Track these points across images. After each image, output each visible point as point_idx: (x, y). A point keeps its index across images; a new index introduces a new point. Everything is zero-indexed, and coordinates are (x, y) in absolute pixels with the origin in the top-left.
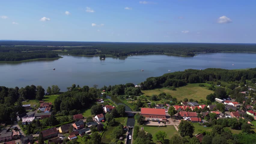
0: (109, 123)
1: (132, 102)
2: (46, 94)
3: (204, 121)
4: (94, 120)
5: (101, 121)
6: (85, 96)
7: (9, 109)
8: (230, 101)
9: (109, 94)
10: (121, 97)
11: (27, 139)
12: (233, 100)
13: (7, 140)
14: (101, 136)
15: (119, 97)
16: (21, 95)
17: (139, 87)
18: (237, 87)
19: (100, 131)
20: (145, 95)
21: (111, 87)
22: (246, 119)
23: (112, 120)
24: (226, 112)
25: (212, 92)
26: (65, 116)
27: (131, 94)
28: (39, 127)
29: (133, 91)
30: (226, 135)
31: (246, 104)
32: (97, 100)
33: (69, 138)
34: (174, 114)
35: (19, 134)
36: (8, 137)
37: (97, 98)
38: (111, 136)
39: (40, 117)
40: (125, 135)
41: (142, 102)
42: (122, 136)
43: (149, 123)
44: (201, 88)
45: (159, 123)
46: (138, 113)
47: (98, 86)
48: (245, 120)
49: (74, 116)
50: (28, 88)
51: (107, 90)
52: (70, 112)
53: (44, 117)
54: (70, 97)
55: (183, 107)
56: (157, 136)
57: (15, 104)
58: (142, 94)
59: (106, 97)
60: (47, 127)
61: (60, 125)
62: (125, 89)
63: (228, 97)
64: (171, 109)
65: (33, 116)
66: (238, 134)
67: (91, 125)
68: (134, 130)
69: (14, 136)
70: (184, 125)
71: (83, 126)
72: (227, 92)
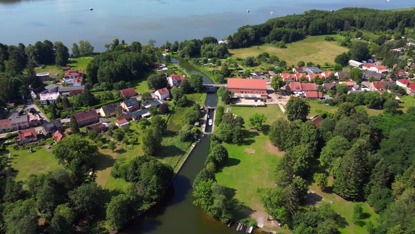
0: (177, 102)
1: (213, 69)
2: (72, 55)
3: (327, 97)
4: (153, 97)
5: (165, 99)
6: (136, 60)
7: (15, 80)
8: (372, 64)
9: (175, 56)
10: (195, 60)
11: (52, 125)
12: (378, 63)
13: (22, 127)
14: (166, 121)
15: (191, 62)
16: (31, 57)
17: (224, 44)
18: (388, 41)
19: (164, 114)
20: (234, 58)
21: (178, 44)
22: (394, 93)
23: (183, 98)
24: (363, 83)
25: (346, 50)
26: (108, 92)
27: (211, 56)
28: (68, 109)
29: (215, 51)
30: (358, 117)
31: (398, 68)
32: (157, 67)
33: (117, 124)
34: (280, 87)
35: (39, 119)
36: (23, 123)
37: (156, 63)
38: (181, 120)
39: (68, 93)
40: (203, 119)
41: (230, 68)
42: (198, 120)
43: (240, 101)
44: (327, 43)
45: (256, 101)
46: (223, 87)
47: (155, 42)
48: (391, 94)
49: (121, 91)
50: (39, 45)
51: (171, 49)
52: (114, 86)
53: (74, 93)
54: (111, 62)
55: (295, 75)
56: (252, 120)
57: (23, 72)
58: (230, 55)
59: (170, 60)
60: (81, 109)
61: (101, 104)
62: (202, 47)
63: (370, 57)
64: (276, 79)
65: (56, 90)
66: (377, 115)
67: (150, 105)
68: (217, 112)
69: (32, 121)
70: (294, 104)
71: (137, 107)
72: (370, 50)
